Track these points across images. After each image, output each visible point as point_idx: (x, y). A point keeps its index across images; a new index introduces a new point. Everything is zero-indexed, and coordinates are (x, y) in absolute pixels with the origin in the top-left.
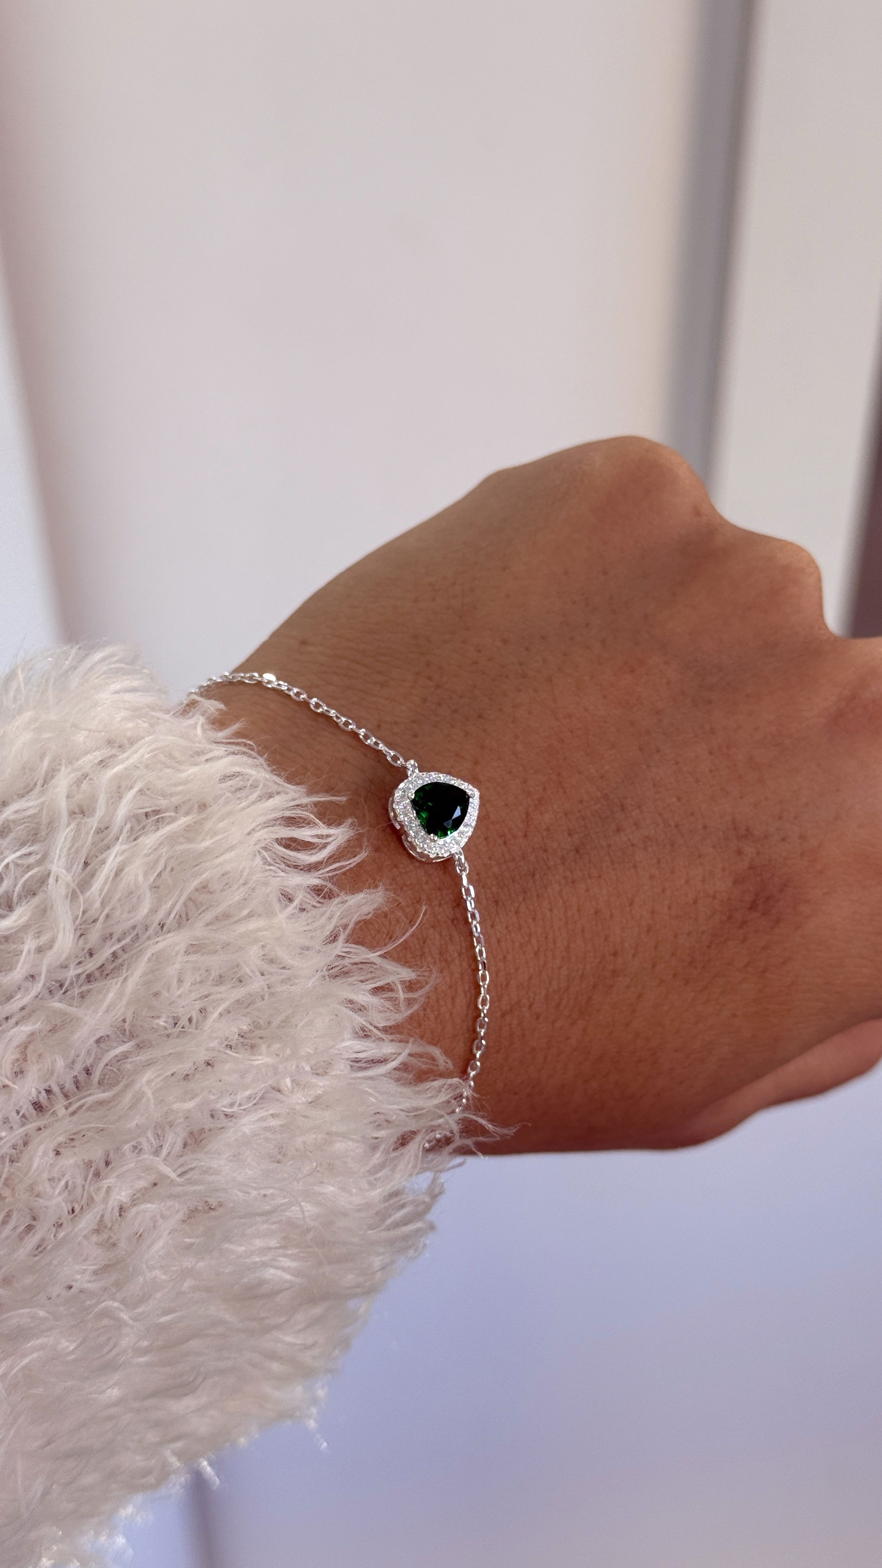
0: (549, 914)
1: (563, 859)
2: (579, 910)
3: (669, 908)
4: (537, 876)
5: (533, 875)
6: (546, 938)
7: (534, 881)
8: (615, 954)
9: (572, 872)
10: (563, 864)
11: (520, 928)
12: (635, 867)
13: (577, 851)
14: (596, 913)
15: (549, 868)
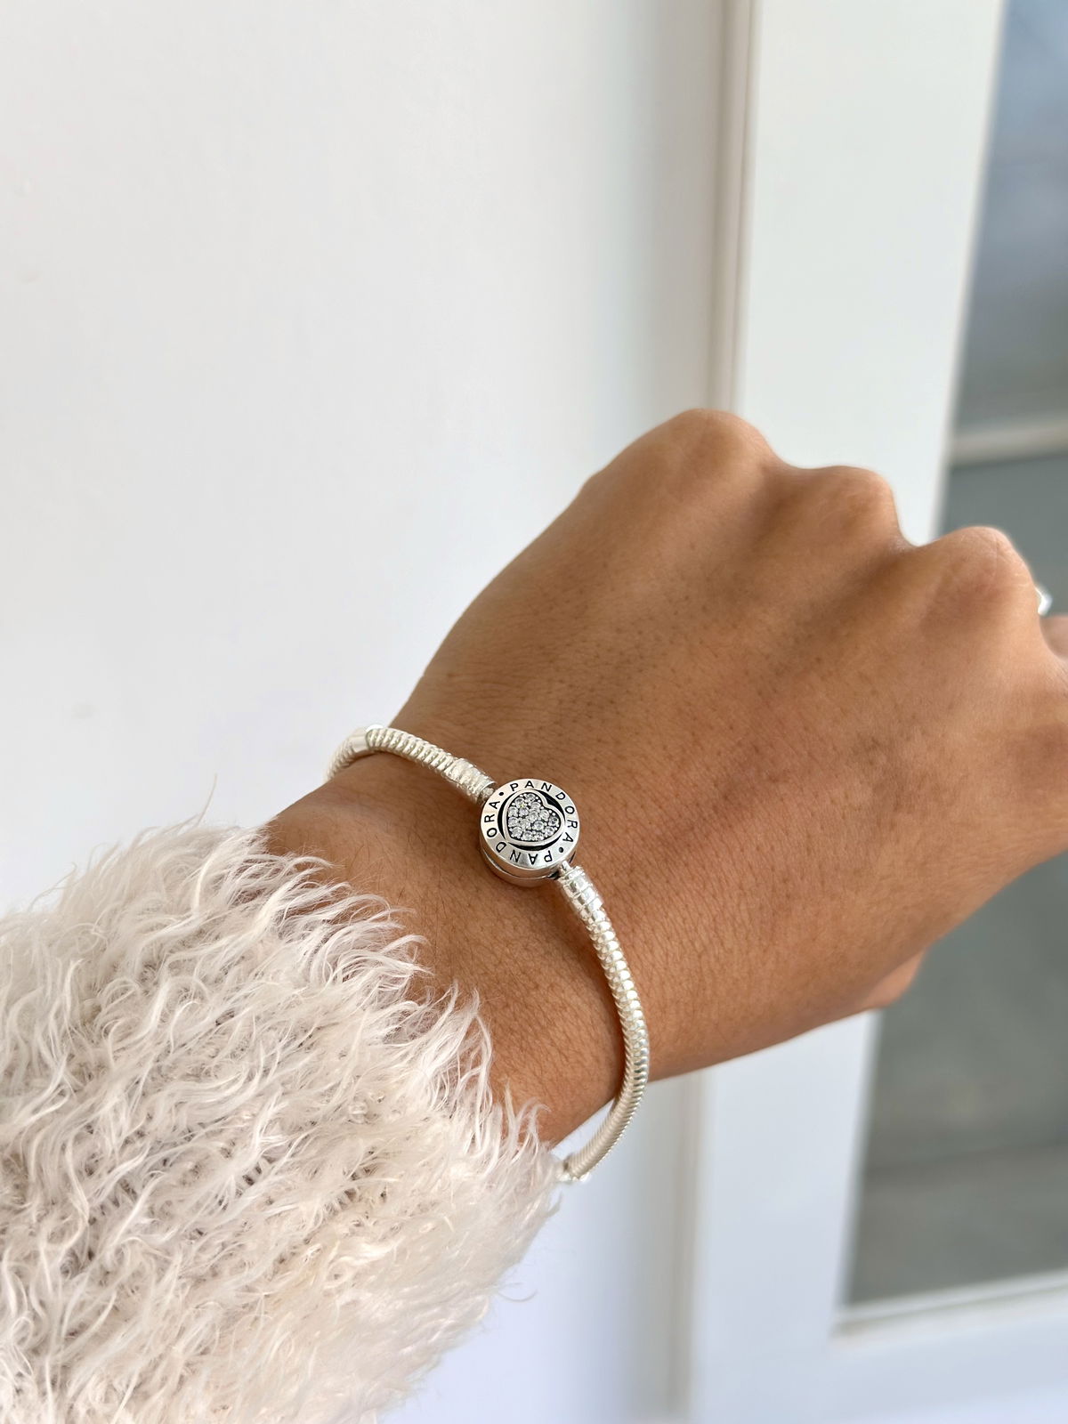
0: (716, 860)
1: (715, 808)
2: (742, 850)
3: (822, 828)
4: (696, 830)
5: (692, 829)
6: (720, 881)
7: (695, 834)
8: (785, 881)
9: (726, 818)
10: (716, 812)
11: (693, 879)
12: (782, 800)
13: (726, 798)
14: (758, 849)
15: (704, 819)
